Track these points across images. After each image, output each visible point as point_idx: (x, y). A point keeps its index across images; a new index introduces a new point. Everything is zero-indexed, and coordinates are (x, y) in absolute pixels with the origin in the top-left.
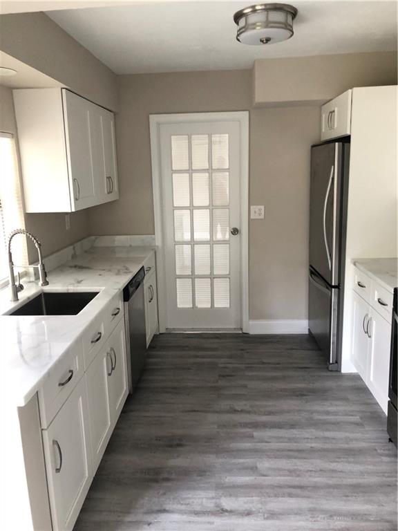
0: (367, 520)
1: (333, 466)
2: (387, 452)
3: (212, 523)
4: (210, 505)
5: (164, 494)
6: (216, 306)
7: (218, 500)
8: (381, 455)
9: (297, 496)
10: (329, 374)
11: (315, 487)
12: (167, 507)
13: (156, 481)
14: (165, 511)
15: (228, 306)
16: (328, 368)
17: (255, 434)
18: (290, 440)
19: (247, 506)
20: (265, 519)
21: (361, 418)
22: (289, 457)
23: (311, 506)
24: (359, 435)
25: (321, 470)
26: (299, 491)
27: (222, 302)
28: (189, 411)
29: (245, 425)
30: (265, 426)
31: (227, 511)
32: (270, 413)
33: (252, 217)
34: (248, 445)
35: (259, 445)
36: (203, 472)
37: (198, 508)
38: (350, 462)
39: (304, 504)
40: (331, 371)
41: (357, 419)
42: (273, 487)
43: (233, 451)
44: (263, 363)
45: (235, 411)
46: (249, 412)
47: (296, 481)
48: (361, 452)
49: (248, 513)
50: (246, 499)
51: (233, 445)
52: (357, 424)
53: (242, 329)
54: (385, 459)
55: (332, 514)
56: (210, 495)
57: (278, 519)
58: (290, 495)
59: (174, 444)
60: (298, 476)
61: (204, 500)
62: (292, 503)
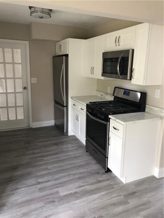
0: (84, 174)
1: (72, 162)
2: (86, 155)
3: (37, 187)
4: (35, 182)
5: (16, 184)
6: (18, 118)
7: (37, 180)
8: (85, 156)
9: (63, 172)
10: (65, 136)
11: (68, 169)
12: (19, 187)
13: (12, 181)
14: (18, 189)
15: (23, 118)
16: (64, 135)
17: (44, 159)
18: (56, 158)
19: (48, 179)
20: (55, 181)
21: (77, 147)
22: (58, 163)
23: (68, 174)
24: (78, 152)
25: (69, 164)
26: (63, 171)
27: (21, 117)
28: (17, 157)
29: (40, 157)
30: (47, 156)
31: (41, 182)
32: (47, 152)
33: (32, 83)
34: (43, 162)
35: (47, 162)
36: (29, 174)
37: (31, 184)
38: (76, 160)
39: (66, 174)
40: (65, 135)
41: (76, 148)
42: (54, 172)
43: (38, 165)
44: (41, 137)
45: (35, 153)
46: (40, 153)
47: (61, 169)
48: (79, 156)
49: (49, 181)
50: (47, 178)
51: (37, 164)
52: (76, 149)
53: (29, 126)
54: (86, 157)
55: (74, 175)
56: (34, 180)
57: (58, 180)
58: (61, 173)
59: (15, 168)
60: (62, 167)
61: (32, 182)
62: (62, 175)
